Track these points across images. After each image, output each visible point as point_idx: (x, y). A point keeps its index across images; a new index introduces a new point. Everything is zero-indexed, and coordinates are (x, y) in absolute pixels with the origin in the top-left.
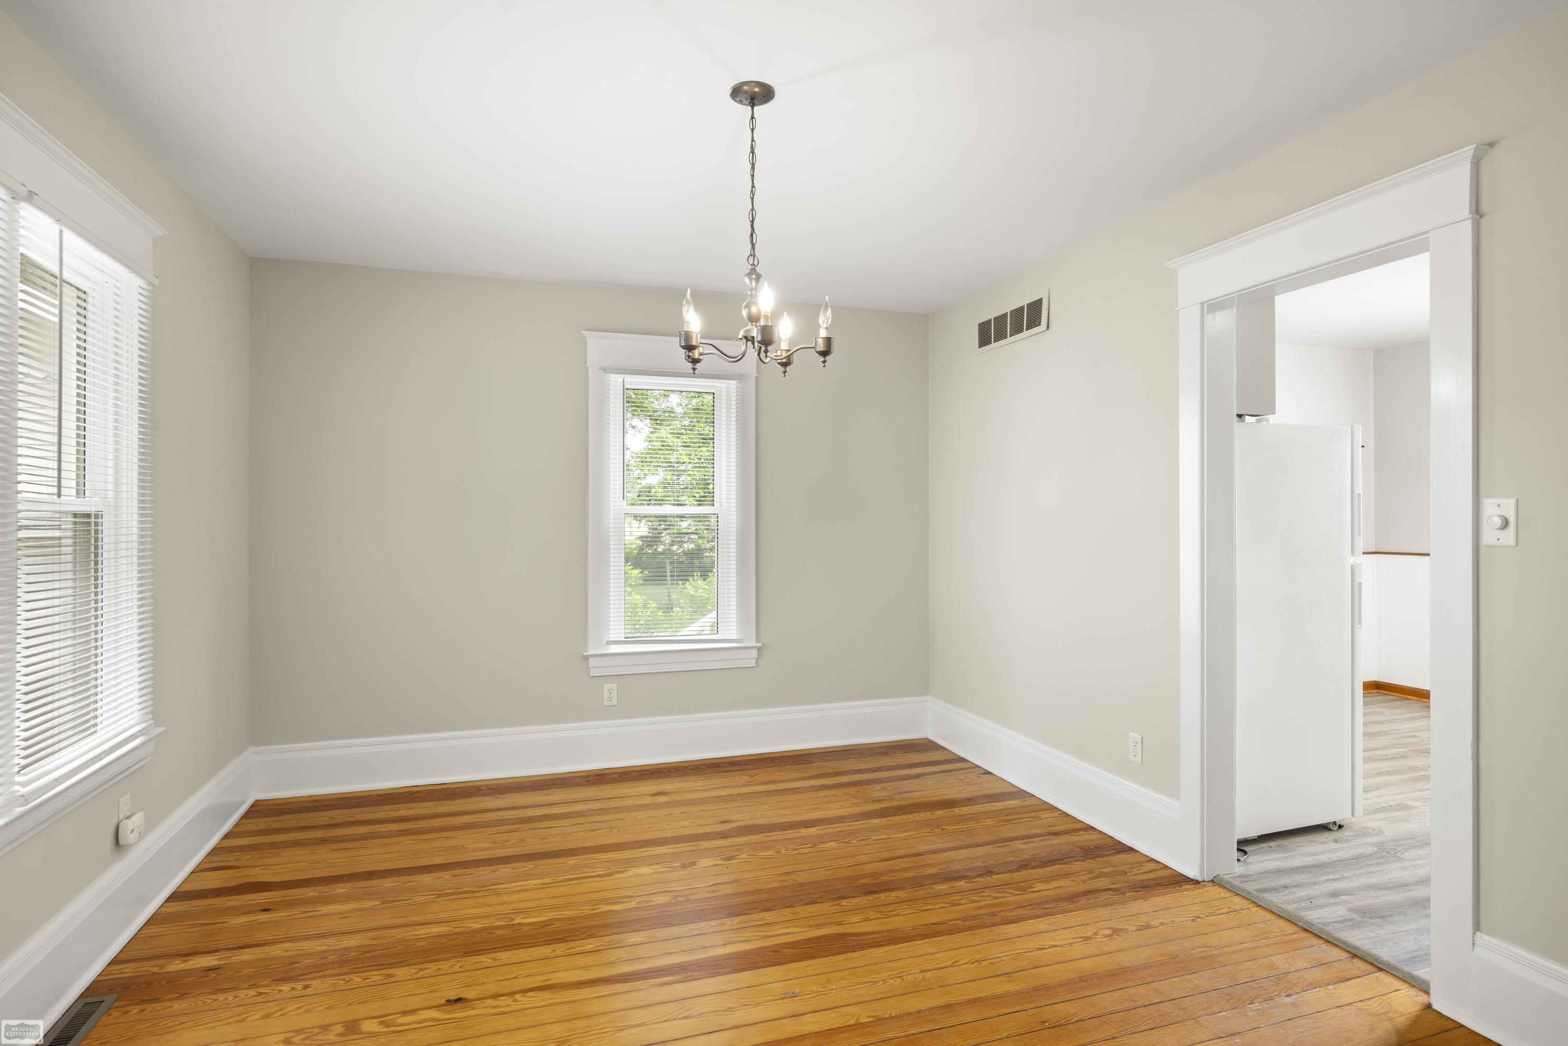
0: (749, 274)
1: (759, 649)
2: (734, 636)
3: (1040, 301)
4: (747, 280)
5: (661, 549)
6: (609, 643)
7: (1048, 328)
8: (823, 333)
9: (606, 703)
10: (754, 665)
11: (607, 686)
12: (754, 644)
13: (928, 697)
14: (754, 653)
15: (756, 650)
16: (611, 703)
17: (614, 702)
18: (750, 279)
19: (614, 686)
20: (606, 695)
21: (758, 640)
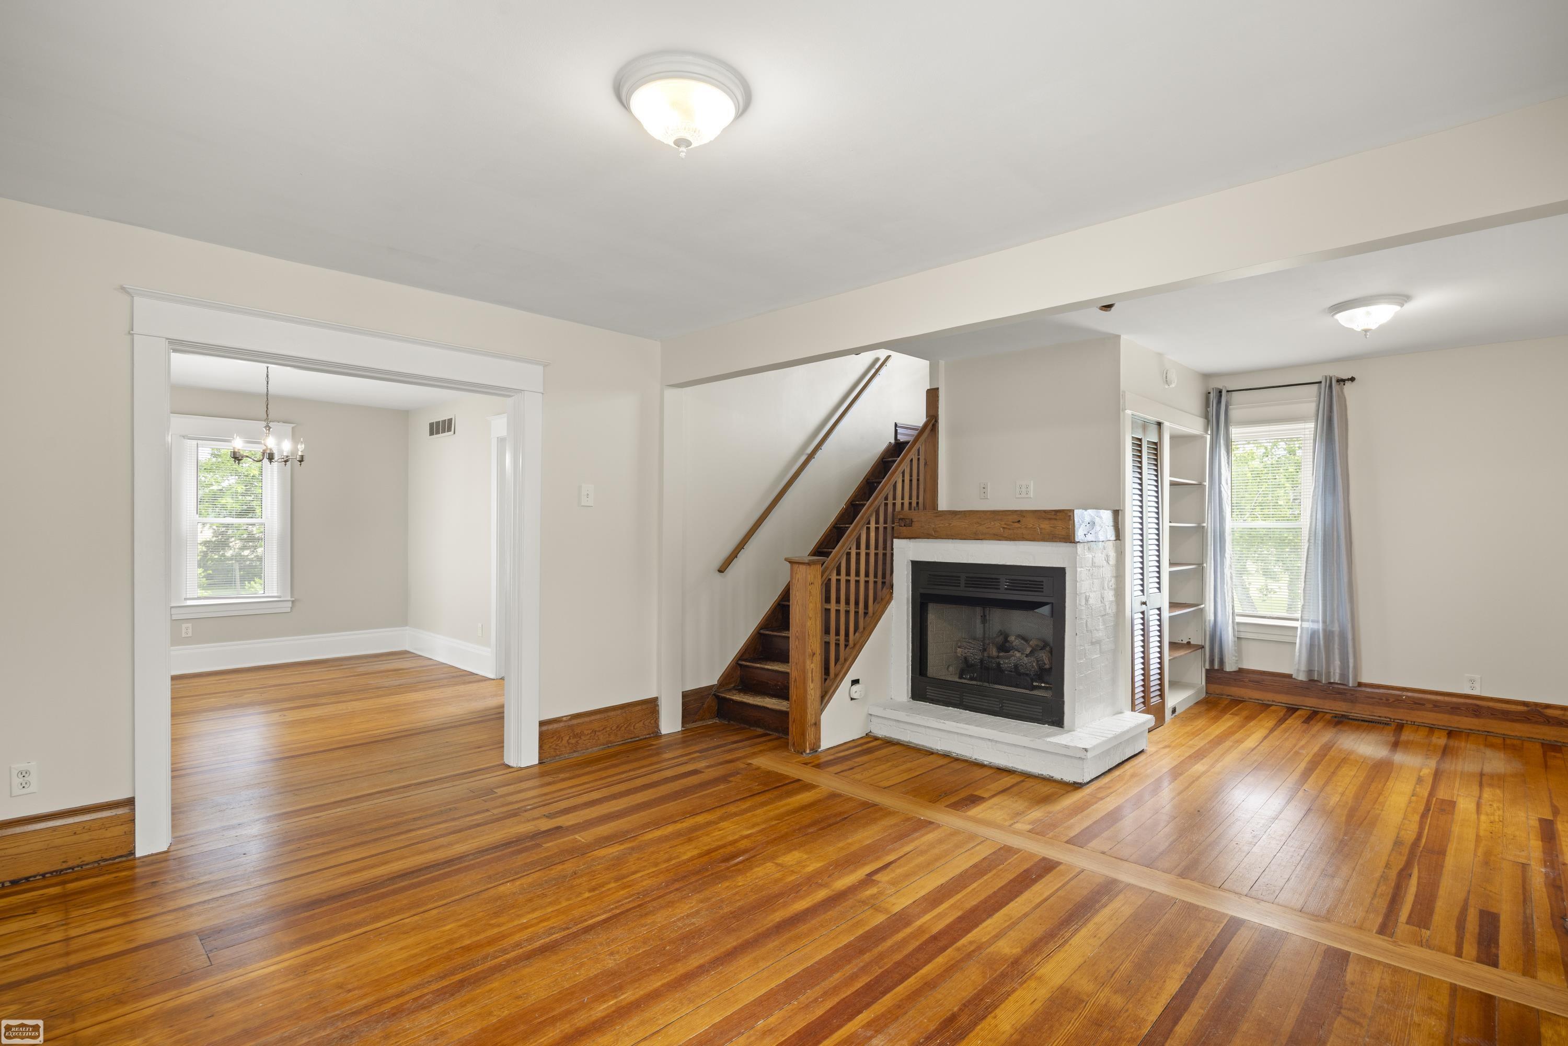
0: (265, 427)
1: (293, 602)
2: (276, 595)
3: (452, 419)
4: (264, 429)
5: (229, 553)
6: (186, 599)
7: (454, 433)
8: (300, 453)
9: (184, 635)
10: (289, 610)
11: (184, 626)
12: (289, 598)
13: (407, 628)
14: (290, 604)
15: (291, 602)
16: (187, 636)
17: (190, 635)
18: (266, 430)
19: (190, 625)
20: (184, 631)
21: (292, 596)
